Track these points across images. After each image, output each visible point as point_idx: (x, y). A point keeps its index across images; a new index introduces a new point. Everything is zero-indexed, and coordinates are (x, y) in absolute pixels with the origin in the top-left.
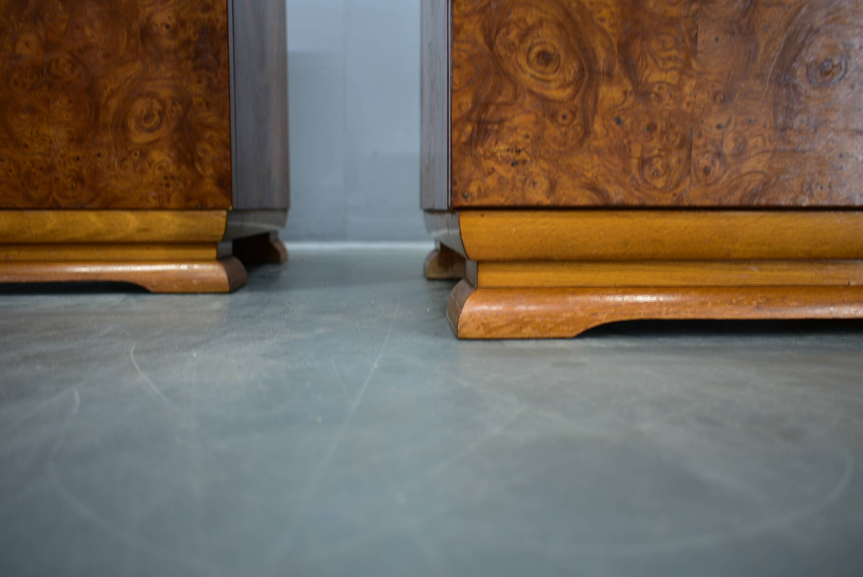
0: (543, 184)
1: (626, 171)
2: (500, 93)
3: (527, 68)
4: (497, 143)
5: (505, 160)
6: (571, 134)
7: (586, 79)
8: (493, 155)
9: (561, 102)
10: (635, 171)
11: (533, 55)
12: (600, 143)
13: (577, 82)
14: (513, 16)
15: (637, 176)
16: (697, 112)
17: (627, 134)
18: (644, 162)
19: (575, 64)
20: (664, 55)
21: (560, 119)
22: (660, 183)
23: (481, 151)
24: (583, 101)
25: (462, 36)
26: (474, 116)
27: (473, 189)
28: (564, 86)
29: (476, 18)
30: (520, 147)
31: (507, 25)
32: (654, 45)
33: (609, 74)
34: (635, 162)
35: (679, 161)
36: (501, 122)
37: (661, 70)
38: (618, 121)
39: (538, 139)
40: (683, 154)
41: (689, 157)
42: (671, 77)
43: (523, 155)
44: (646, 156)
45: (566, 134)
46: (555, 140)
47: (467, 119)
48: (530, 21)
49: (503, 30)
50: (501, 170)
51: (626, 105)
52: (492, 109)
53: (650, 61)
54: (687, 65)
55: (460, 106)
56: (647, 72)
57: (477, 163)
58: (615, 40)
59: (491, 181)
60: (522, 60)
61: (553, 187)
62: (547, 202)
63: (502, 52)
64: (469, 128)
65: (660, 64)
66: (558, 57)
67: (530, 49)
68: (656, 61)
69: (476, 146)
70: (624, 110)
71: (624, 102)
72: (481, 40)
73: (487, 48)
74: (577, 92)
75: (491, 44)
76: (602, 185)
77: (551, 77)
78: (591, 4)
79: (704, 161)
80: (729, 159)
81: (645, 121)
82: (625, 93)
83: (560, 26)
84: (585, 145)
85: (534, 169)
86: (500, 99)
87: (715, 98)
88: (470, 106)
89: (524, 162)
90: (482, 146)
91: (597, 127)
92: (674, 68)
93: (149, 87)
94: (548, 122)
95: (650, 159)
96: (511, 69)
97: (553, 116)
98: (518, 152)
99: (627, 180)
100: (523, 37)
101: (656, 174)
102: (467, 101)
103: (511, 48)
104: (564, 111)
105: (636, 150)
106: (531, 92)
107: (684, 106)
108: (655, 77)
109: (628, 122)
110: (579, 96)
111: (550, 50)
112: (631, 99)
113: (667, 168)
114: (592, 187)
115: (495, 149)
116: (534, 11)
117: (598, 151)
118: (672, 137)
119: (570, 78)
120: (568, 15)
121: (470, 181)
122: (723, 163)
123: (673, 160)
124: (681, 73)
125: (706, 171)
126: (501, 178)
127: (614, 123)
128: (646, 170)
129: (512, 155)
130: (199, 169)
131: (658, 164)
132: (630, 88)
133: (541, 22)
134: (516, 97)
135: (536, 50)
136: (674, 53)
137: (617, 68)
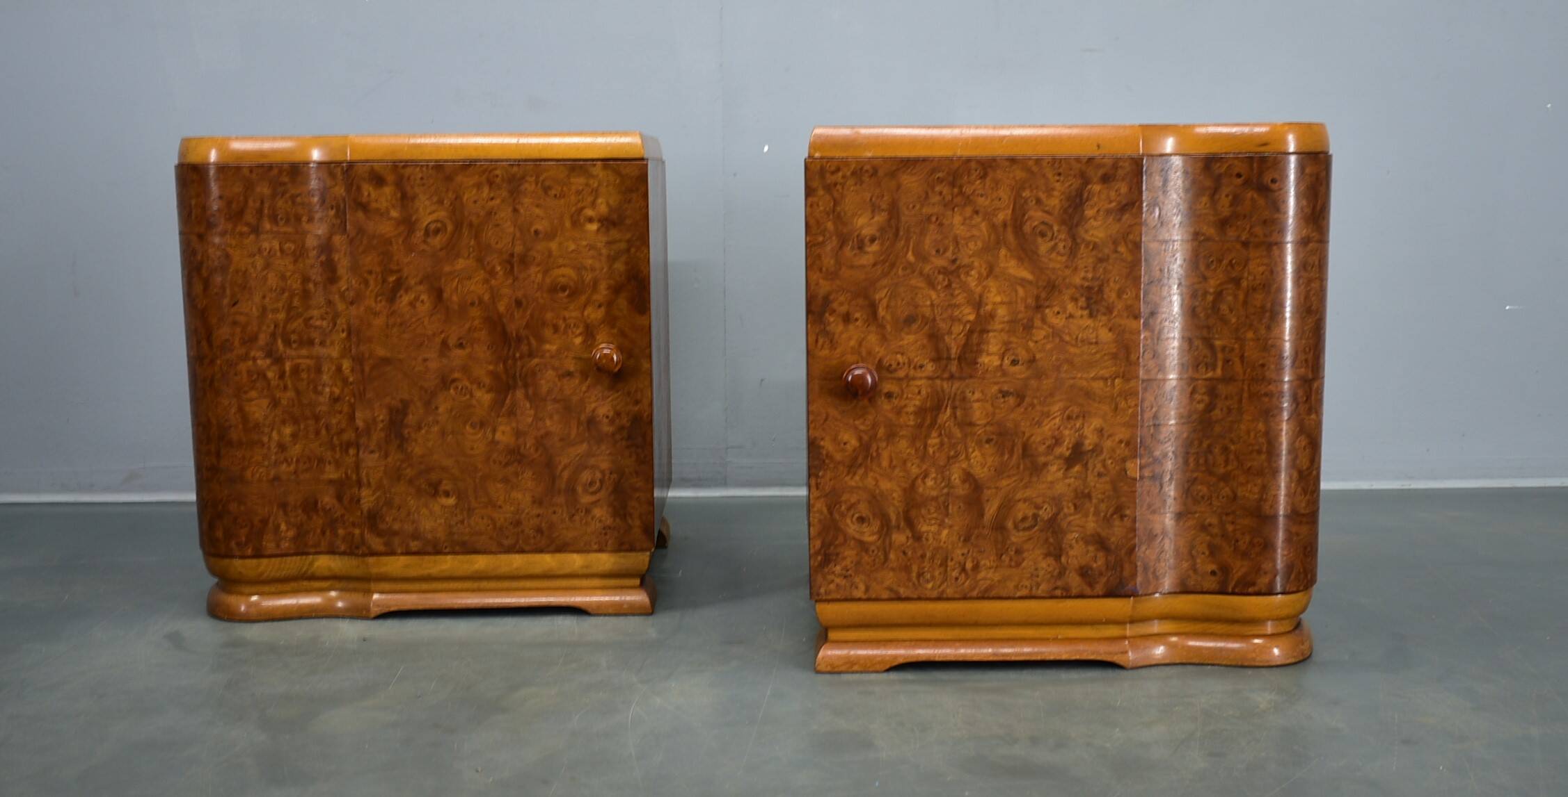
0: (862, 587)
1: (909, 579)
2: (837, 539)
3: (851, 525)
4: (835, 565)
5: (840, 575)
6: (877, 560)
7: (885, 529)
8: (833, 573)
9: (871, 543)
10: (914, 579)
11: (854, 519)
12: (895, 565)
13: (880, 532)
14: (843, 498)
15: (916, 583)
16: (950, 547)
17: (909, 560)
18: (920, 575)
19: (879, 523)
20: (929, 516)
21: (871, 553)
22: (930, 586)
23: (826, 570)
24: (884, 542)
25: (815, 509)
26: (822, 552)
27: (822, 590)
28: (873, 534)
29: (822, 500)
30: (849, 567)
31: (840, 503)
32: (923, 511)
33: (898, 527)
34: (914, 575)
35: (940, 573)
36: (837, 554)
37: (928, 525)
38: (904, 553)
39: (858, 563)
40: (942, 569)
41: (946, 571)
42: (934, 528)
43: (849, 572)
44: (921, 572)
45: (874, 560)
46: (868, 564)
47: (818, 553)
48: (853, 500)
49: (837, 506)
50: (838, 580)
51: (908, 544)
52: (832, 548)
53: (921, 520)
54: (943, 521)
55: (814, 546)
56: (919, 526)
57: (824, 578)
58: (901, 510)
59: (832, 586)
60: (848, 521)
61: (867, 589)
62: (864, 597)
63: (837, 516)
64: (819, 558)
65: (928, 521)
66: (869, 519)
67: (853, 516)
68: (925, 521)
69: (823, 568)
70: (907, 547)
71: (907, 542)
72: (825, 510)
73: (829, 516)
74: (880, 537)
75: (831, 513)
76: (895, 587)
77: (865, 530)
78: (887, 490)
79: (955, 574)
80: (970, 572)
81: (920, 553)
82: (908, 538)
83: (869, 502)
84: (886, 565)
85: (857, 580)
86: (837, 542)
87: (960, 538)
88: (820, 546)
89: (851, 576)
90: (827, 567)
91: (892, 556)
92: (935, 524)
93: (592, 461)
94: (864, 554)
95: (923, 573)
96: (842, 527)
97: (867, 551)
98: (848, 570)
99: (911, 584)
100: (849, 509)
101: (928, 581)
102: (818, 543)
103: (843, 515)
104: (873, 548)
105: (915, 568)
106: (854, 538)
107: (942, 544)
108: (924, 528)
109: (910, 553)
110: (881, 539)
111: (864, 515)
112: (911, 541)
113: (933, 577)
114: (890, 589)
115: (834, 569)
116: (855, 495)
117: (893, 569)
118: (936, 561)
119: (876, 530)
120: (874, 497)
121: (820, 587)
122: (967, 574)
123: (937, 573)
124: (940, 525)
125: (957, 579)
126: (838, 585)
127: (901, 554)
128: (921, 578)
129: (844, 572)
130: (630, 521)
131: (928, 576)
132: (910, 535)
133: (859, 501)
134: (845, 541)
135: (857, 515)
136: (935, 515)
137: (902, 524)
